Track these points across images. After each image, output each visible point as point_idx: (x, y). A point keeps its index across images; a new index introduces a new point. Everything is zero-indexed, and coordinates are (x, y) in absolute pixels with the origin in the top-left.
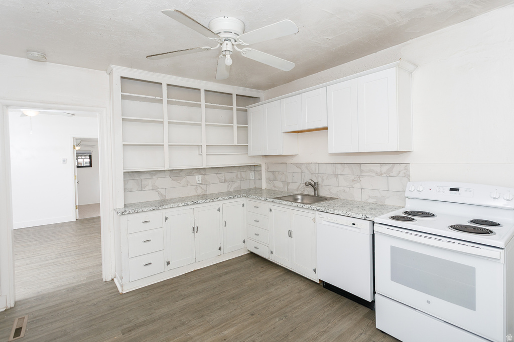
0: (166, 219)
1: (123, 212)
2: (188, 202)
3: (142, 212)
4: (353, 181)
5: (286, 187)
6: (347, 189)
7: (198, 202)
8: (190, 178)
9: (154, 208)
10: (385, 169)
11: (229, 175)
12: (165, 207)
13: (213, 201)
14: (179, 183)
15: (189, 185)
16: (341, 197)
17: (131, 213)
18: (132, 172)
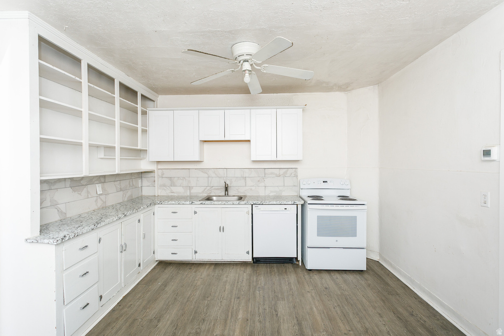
1: (62, 239)
4: (259, 181)
5: (189, 191)
6: (253, 188)
8: (90, 188)
9: (92, 227)
10: (282, 171)
11: (124, 184)
14: (80, 194)
15: (90, 196)
16: (248, 194)
17: (71, 237)
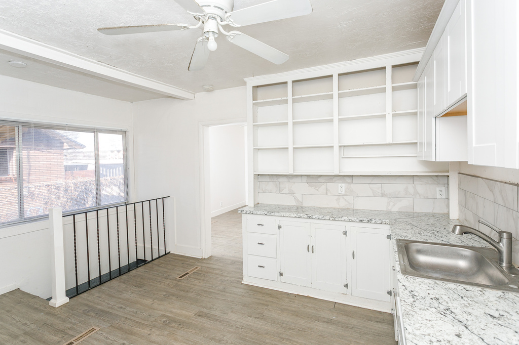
0: (280, 227)
2: (301, 215)
3: (256, 214)
7: (314, 217)
8: (331, 186)
9: (266, 213)
12: (277, 214)
13: (334, 220)
14: (317, 190)
15: (329, 194)
18: (272, 175)
